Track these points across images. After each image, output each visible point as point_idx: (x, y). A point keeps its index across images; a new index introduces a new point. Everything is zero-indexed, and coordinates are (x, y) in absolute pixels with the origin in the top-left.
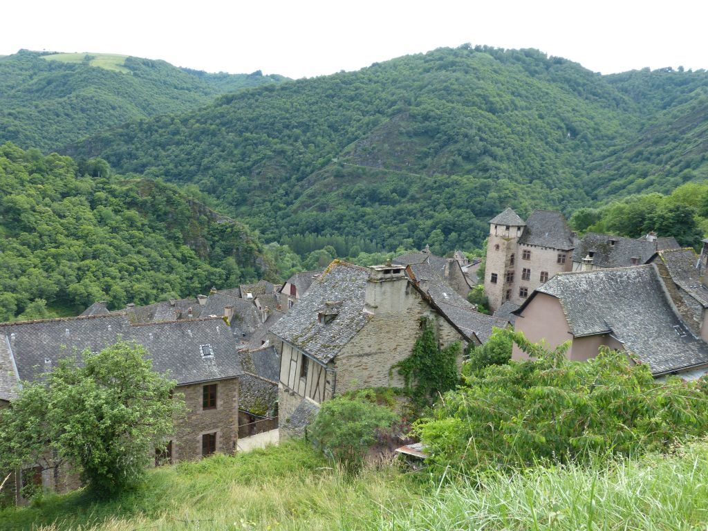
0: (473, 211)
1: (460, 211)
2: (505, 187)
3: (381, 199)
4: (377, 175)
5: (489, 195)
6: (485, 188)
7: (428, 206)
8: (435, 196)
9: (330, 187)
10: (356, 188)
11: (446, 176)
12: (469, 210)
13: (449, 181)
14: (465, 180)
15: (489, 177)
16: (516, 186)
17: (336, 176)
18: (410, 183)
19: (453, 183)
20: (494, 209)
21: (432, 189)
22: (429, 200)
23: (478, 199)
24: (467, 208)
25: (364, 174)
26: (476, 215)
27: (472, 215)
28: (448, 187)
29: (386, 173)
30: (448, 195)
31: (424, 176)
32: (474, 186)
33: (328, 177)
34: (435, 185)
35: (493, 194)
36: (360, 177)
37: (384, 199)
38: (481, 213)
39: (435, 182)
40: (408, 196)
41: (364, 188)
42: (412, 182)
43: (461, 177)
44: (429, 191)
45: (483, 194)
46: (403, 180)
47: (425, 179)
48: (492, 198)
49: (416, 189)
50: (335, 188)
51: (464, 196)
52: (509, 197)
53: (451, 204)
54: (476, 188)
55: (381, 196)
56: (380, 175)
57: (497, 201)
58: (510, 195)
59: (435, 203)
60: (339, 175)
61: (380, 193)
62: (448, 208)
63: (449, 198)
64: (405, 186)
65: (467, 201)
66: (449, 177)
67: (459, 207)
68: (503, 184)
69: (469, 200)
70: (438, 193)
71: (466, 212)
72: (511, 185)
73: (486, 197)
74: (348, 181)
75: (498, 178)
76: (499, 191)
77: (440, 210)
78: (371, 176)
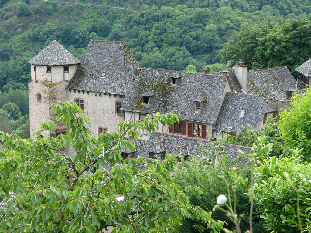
0: (188, 48)
1: (173, 49)
2: (226, 16)
3: (77, 40)
4: (72, 10)
5: (207, 28)
6: (202, 19)
7: (135, 46)
8: (143, 33)
9: (14, 29)
10: (46, 29)
11: (155, 7)
12: (183, 47)
13: (159, 13)
14: (177, 11)
15: (208, 6)
16: (239, 15)
17: (20, 15)
18: (113, 19)
19: (163, 15)
20: (213, 44)
21: (139, 24)
22: (136, 37)
23: (194, 33)
24: (182, 45)
25: (56, 10)
26: (192, 53)
27: (187, 53)
28: (158, 21)
29: (82, 8)
30: (159, 31)
31: (129, 9)
32: (189, 17)
33: (10, 16)
34: (142, 20)
35: (211, 26)
36: (50, 15)
37: (81, 41)
38: (197, 50)
39: (142, 16)
40: (111, 35)
41: (55, 27)
42: (115, 17)
43: (173, 7)
44: (136, 27)
45: (200, 27)
46: (104, 15)
47: (131, 12)
48: (210, 31)
49: (120, 25)
50: (19, 30)
51: (177, 30)
52: (231, 28)
53: (162, 41)
54: (191, 19)
55: (77, 37)
56: (76, 11)
57: (216, 34)
58: (232, 25)
59: (143, 41)
60: (23, 14)
61: (76, 33)
62: (159, 47)
63: (160, 34)
64: (107, 22)
65: (181, 37)
66: (159, 8)
67: (171, 45)
68: (224, 13)
69: (183, 36)
70: (146, 29)
71: (179, 50)
72: (234, 14)
73: (203, 30)
74: (35, 21)
75: (218, 6)
76: (218, 21)
77: (149, 50)
78: (64, 12)
